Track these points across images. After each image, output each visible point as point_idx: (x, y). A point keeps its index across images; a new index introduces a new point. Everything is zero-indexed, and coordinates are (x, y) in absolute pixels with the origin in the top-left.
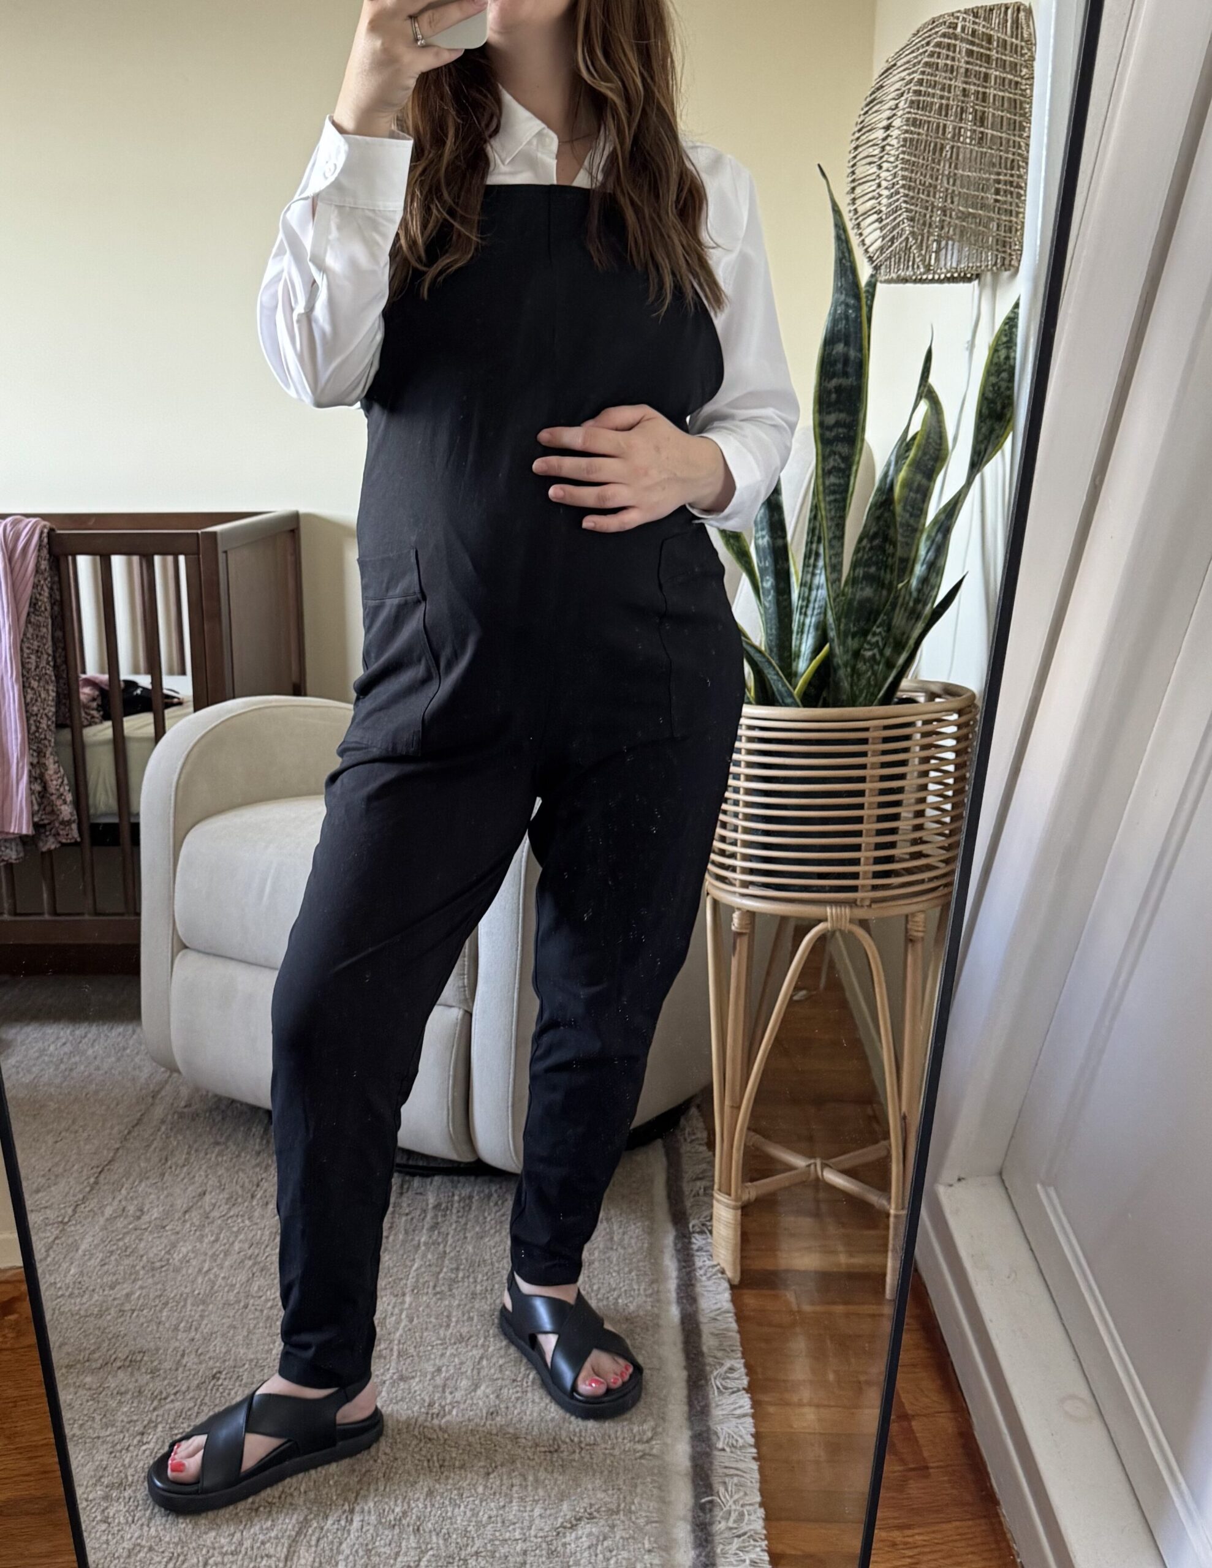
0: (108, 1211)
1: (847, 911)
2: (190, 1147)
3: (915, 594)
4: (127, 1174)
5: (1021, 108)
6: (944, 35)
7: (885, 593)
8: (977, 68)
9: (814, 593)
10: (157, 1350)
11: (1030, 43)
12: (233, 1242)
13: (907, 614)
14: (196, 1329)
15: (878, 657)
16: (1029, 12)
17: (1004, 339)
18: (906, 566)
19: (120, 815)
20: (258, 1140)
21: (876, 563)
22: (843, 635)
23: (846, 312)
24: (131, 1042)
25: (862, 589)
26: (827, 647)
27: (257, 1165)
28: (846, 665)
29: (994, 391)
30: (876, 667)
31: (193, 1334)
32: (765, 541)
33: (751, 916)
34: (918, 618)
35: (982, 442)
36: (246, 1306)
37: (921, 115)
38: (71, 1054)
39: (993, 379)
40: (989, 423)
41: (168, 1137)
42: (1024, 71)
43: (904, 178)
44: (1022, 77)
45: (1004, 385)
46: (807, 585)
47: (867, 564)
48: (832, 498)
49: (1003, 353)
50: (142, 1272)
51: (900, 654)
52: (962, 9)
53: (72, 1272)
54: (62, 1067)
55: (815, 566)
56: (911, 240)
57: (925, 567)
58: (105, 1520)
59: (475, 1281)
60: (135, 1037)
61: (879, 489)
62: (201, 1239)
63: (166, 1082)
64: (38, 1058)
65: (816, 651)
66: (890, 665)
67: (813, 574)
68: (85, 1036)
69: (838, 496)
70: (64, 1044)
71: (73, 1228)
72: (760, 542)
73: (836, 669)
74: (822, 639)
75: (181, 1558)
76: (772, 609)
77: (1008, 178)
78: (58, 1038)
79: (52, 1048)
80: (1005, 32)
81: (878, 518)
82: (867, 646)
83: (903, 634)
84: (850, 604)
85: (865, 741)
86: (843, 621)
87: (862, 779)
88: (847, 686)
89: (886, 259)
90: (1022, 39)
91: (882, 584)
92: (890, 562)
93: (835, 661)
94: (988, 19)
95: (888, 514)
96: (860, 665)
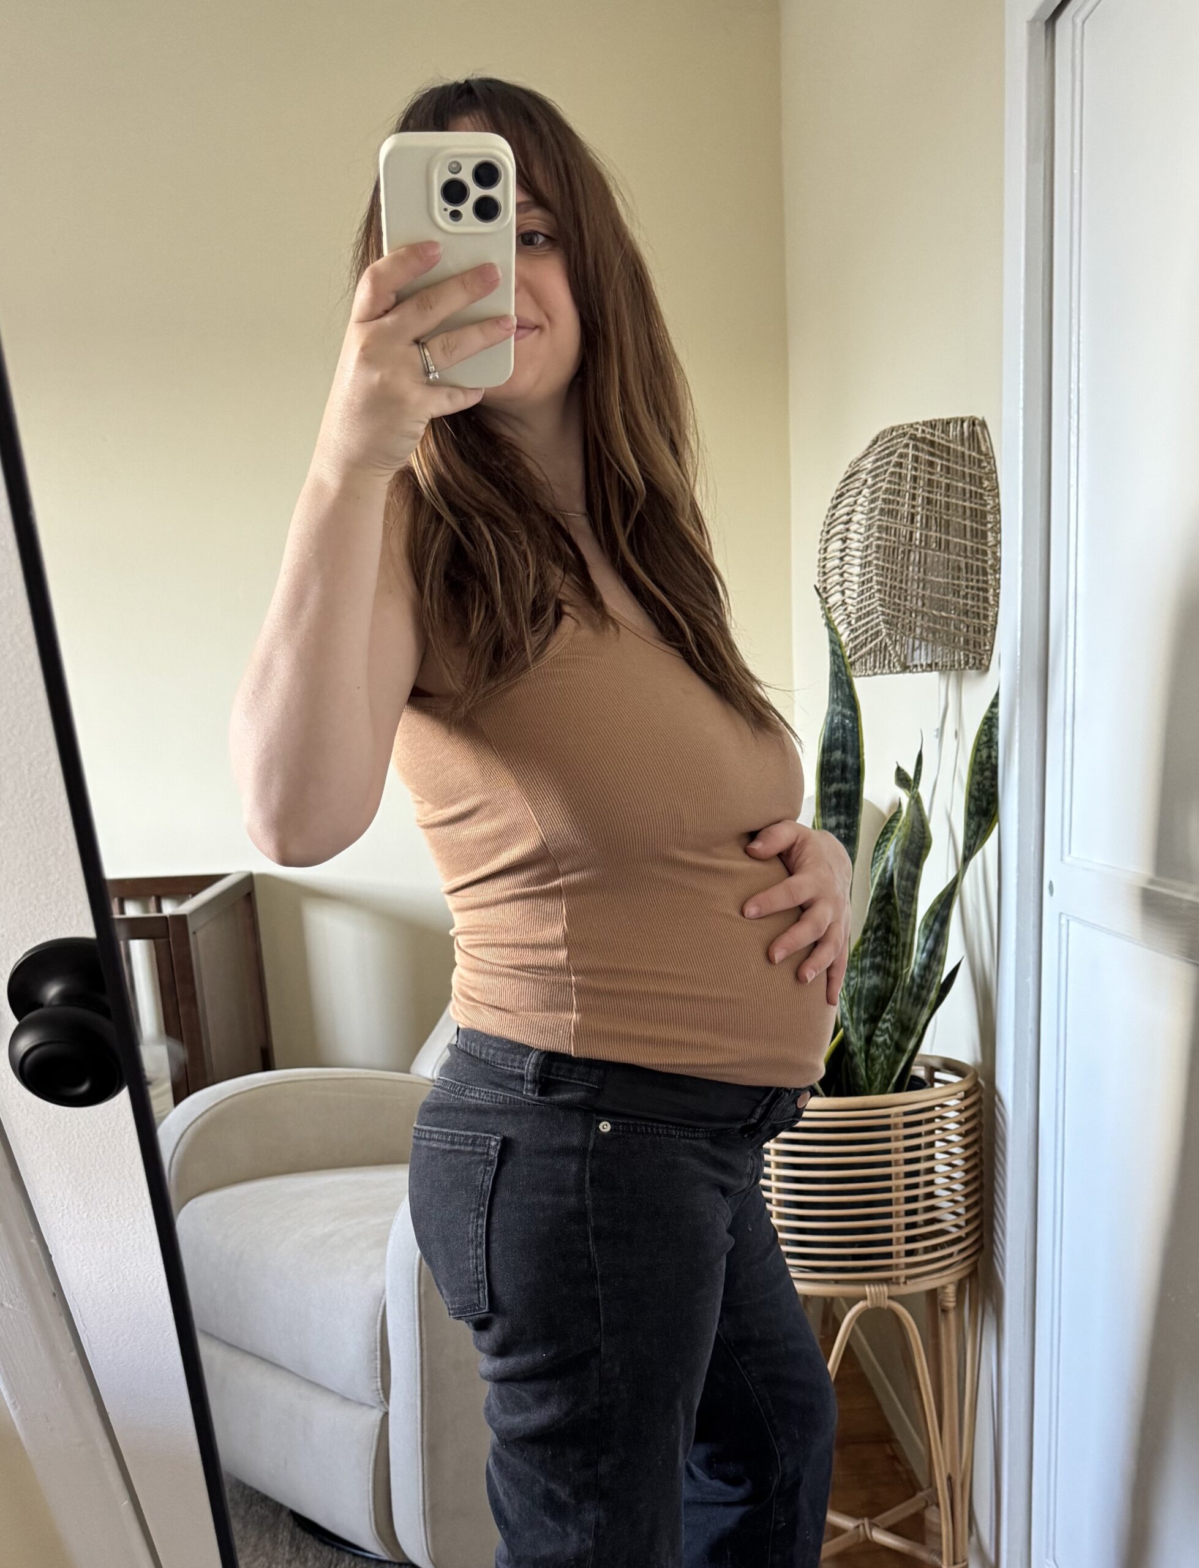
1: (884, 1289)
3: (918, 980)
6: (906, 446)
7: (891, 980)
8: (940, 479)
11: (990, 457)
13: (911, 1000)
15: (888, 1041)
16: (983, 425)
17: (985, 739)
21: (881, 954)
22: (856, 1022)
23: (843, 721)
25: (870, 978)
26: (844, 1031)
28: (860, 1050)
29: (979, 790)
30: (888, 1052)
34: (924, 1004)
35: (971, 837)
37: (890, 524)
39: (978, 778)
40: (976, 819)
42: (986, 483)
43: (878, 583)
44: (985, 489)
45: (987, 783)
47: (874, 955)
49: (985, 753)
51: (909, 1039)
52: (921, 421)
56: (887, 641)
57: (925, 955)
61: (879, 884)
66: (901, 1051)
73: (852, 1056)
77: (974, 584)
80: (963, 445)
81: (880, 911)
82: (878, 1032)
83: (910, 1019)
84: (860, 992)
85: (887, 1127)
86: (855, 1009)
87: (888, 1164)
88: (863, 1072)
89: (861, 657)
90: (980, 452)
91: (887, 973)
92: (894, 951)
93: (851, 1048)
94: (945, 431)
95: (889, 907)
96: (873, 1051)
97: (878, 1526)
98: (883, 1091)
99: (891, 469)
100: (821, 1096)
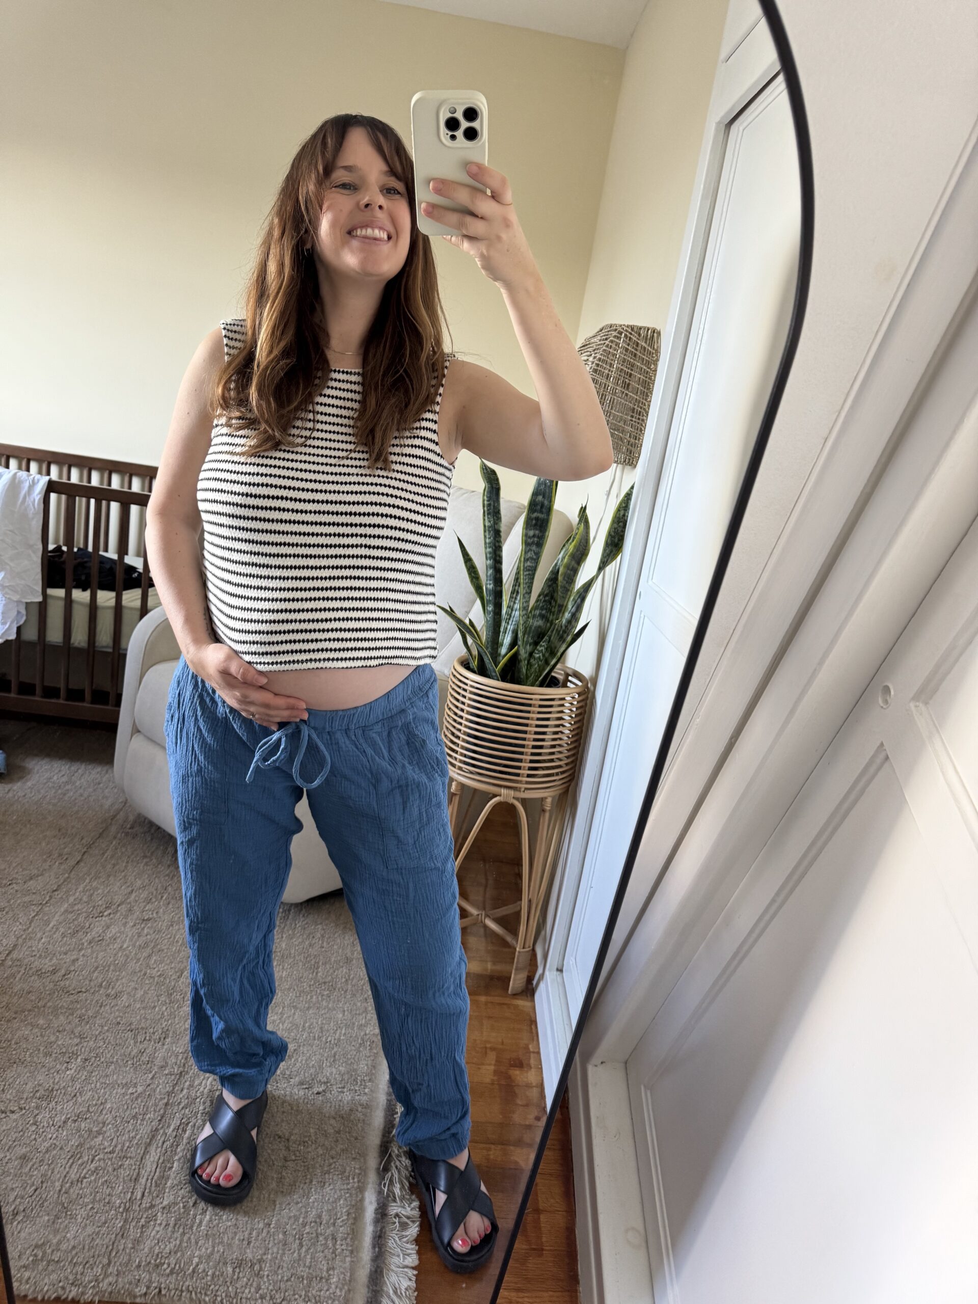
0: (71, 899)
1: (512, 793)
2: (129, 857)
3: (564, 628)
4: (88, 873)
5: (648, 385)
6: (615, 337)
7: (548, 625)
8: (629, 359)
9: (514, 613)
11: (657, 351)
12: (144, 928)
13: (559, 637)
14: (113, 988)
15: (542, 658)
16: (659, 333)
17: (624, 505)
18: (561, 611)
19: (114, 647)
20: (170, 858)
21: (546, 609)
22: (525, 644)
24: (104, 779)
25: (537, 621)
26: (516, 647)
27: (167, 875)
28: (524, 660)
29: (615, 532)
30: (540, 662)
31: (110, 991)
32: (491, 587)
33: (462, 786)
34: (564, 641)
35: (607, 556)
36: (145, 974)
38: (67, 783)
39: (616, 525)
40: (610, 548)
41: (116, 849)
42: (652, 366)
44: (651, 370)
45: (621, 529)
46: (510, 608)
47: (542, 609)
48: (527, 573)
49: (622, 513)
50: (85, 944)
51: (553, 659)
52: (625, 325)
54: (60, 791)
55: (516, 599)
57: (570, 614)
58: (35, 1124)
59: (283, 968)
60: (107, 776)
61: (552, 571)
62: (125, 924)
63: (121, 810)
64: (45, 784)
65: (512, 646)
66: (546, 663)
67: (515, 603)
68: (77, 771)
69: (530, 572)
70: (63, 776)
71: (47, 909)
72: (488, 586)
73: (520, 661)
74: (514, 643)
76: (491, 622)
77: (637, 420)
78: (60, 771)
79: (55, 778)
80: (646, 342)
81: (549, 586)
82: (536, 652)
83: (555, 648)
84: (531, 628)
85: (530, 705)
86: (526, 636)
87: (527, 725)
88: (524, 670)
90: (654, 348)
91: (547, 620)
92: (553, 610)
93: (519, 657)
94: (639, 333)
95: (555, 584)
96: (532, 660)
97: (489, 917)
98: (532, 685)
99: (604, 348)
100: (498, 680)
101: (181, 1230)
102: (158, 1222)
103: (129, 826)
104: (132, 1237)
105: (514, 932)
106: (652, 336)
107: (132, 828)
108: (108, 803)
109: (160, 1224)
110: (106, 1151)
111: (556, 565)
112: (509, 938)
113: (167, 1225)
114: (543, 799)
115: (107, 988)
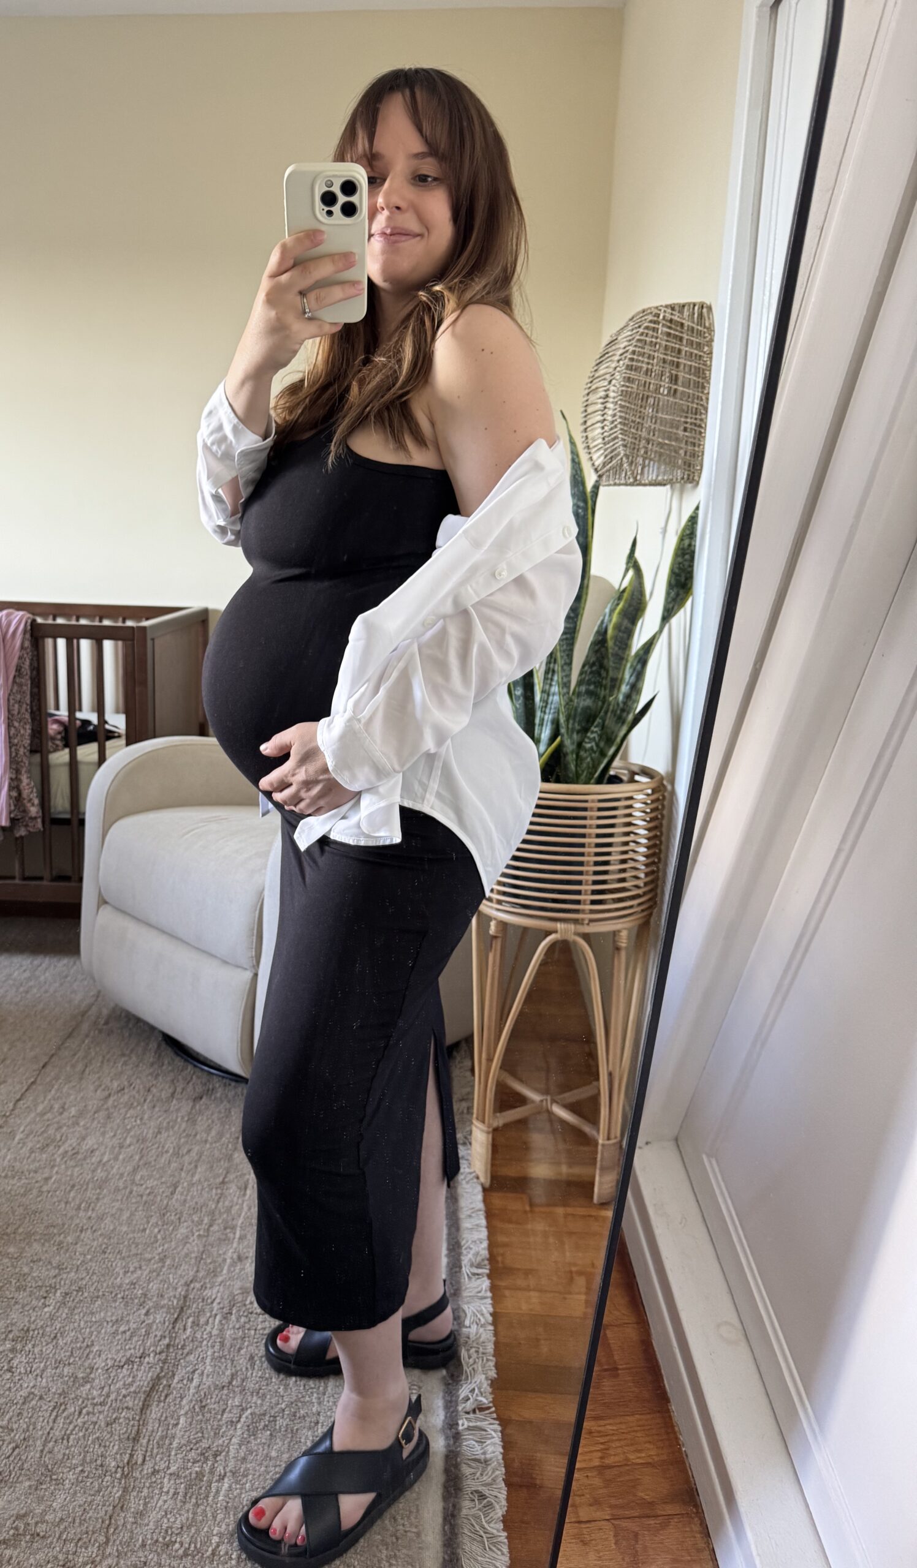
0: (40, 1108)
1: (572, 927)
2: (104, 1057)
3: (621, 705)
4: (57, 1078)
5: (704, 373)
6: (651, 321)
7: (600, 703)
8: (673, 345)
9: (551, 698)
10: (63, 1225)
11: (711, 329)
12: (126, 1137)
13: (615, 719)
14: (93, 1210)
15: (595, 748)
16: (710, 308)
17: (688, 532)
18: (615, 684)
19: (72, 813)
21: (594, 683)
22: (570, 732)
24: (72, 971)
25: (584, 700)
26: (559, 739)
27: (151, 1074)
28: (572, 752)
29: (679, 568)
30: (593, 755)
31: (90, 1213)
33: (503, 925)
34: (623, 723)
35: (670, 602)
36: (131, 1192)
37: (633, 375)
38: (29, 979)
39: (680, 559)
40: (675, 590)
41: (89, 1049)
42: (706, 349)
43: (621, 417)
44: (704, 353)
45: (686, 564)
46: (546, 692)
47: (589, 683)
49: (687, 542)
50: (58, 1159)
51: (610, 747)
52: (664, 304)
53: (8, 1157)
54: (21, 989)
55: (552, 680)
56: (624, 459)
57: (628, 687)
58: (10, 1370)
60: (75, 968)
61: (598, 632)
62: (103, 1134)
63: (93, 1004)
65: (552, 739)
66: (603, 754)
67: (551, 685)
68: (41, 965)
69: (568, 636)
70: (25, 971)
73: (566, 755)
74: (556, 733)
75: (63, 1407)
76: (521, 710)
77: (693, 421)
78: (21, 966)
79: (16, 974)
80: (693, 321)
81: (596, 652)
82: (587, 740)
83: (613, 733)
84: (576, 709)
85: (585, 809)
86: (571, 722)
87: (583, 836)
88: (573, 767)
89: (607, 471)
90: (705, 327)
91: (598, 697)
92: (604, 682)
93: (564, 750)
94: (681, 312)
95: (603, 650)
96: (582, 753)
97: (557, 1102)
98: (587, 782)
99: (638, 337)
101: (194, 1500)
102: (165, 1490)
103: (102, 1022)
104: (132, 1510)
105: (594, 1121)
106: (703, 312)
107: (106, 1023)
108: (78, 998)
109: (168, 1492)
110: (95, 1401)
111: (602, 622)
112: (587, 1129)
113: (176, 1493)
114: (615, 934)
115: (86, 1210)
